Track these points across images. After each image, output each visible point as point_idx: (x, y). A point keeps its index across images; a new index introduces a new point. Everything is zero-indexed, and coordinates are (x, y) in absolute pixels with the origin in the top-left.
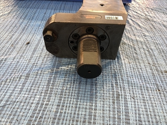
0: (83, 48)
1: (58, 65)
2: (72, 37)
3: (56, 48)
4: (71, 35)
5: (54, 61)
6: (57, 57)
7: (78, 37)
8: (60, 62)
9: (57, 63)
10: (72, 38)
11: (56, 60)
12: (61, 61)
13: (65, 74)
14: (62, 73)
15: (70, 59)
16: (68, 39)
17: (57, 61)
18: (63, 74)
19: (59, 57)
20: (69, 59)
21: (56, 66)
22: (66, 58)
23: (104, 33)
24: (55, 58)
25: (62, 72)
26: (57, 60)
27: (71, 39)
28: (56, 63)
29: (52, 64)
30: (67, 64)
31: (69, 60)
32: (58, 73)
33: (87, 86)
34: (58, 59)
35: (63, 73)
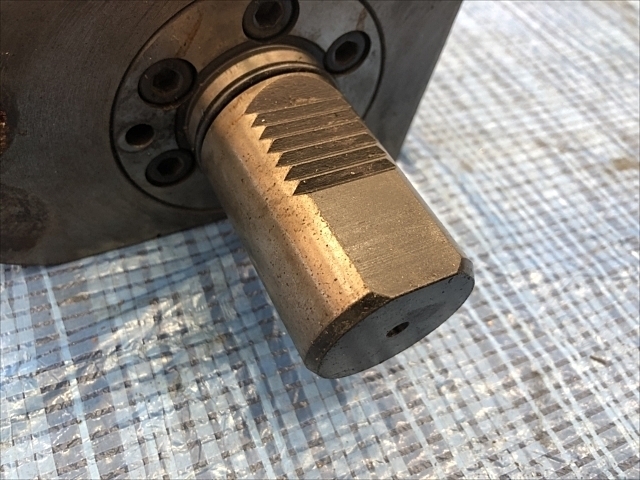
0: (281, 163)
1: (75, 326)
2: (135, 99)
3: (18, 209)
4: (131, 83)
5: (23, 304)
6: (30, 266)
7: (181, 83)
8: (77, 300)
9: (56, 313)
10: (141, 103)
11: (36, 294)
12: (83, 285)
13: (161, 378)
14: (140, 381)
15: (139, 248)
16: (107, 119)
17: (52, 301)
18: (148, 390)
19: (48, 265)
20: (126, 251)
21: (64, 340)
22: (110, 255)
23: (361, 20)
24: (22, 279)
25: (133, 376)
26: (51, 294)
27: (133, 112)
28: (50, 324)
29: (28, 336)
30: (139, 291)
31: (133, 263)
32: (113, 395)
33: (350, 403)
34: (47, 282)
35: (143, 375)
